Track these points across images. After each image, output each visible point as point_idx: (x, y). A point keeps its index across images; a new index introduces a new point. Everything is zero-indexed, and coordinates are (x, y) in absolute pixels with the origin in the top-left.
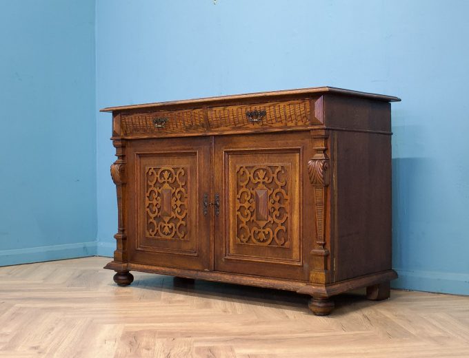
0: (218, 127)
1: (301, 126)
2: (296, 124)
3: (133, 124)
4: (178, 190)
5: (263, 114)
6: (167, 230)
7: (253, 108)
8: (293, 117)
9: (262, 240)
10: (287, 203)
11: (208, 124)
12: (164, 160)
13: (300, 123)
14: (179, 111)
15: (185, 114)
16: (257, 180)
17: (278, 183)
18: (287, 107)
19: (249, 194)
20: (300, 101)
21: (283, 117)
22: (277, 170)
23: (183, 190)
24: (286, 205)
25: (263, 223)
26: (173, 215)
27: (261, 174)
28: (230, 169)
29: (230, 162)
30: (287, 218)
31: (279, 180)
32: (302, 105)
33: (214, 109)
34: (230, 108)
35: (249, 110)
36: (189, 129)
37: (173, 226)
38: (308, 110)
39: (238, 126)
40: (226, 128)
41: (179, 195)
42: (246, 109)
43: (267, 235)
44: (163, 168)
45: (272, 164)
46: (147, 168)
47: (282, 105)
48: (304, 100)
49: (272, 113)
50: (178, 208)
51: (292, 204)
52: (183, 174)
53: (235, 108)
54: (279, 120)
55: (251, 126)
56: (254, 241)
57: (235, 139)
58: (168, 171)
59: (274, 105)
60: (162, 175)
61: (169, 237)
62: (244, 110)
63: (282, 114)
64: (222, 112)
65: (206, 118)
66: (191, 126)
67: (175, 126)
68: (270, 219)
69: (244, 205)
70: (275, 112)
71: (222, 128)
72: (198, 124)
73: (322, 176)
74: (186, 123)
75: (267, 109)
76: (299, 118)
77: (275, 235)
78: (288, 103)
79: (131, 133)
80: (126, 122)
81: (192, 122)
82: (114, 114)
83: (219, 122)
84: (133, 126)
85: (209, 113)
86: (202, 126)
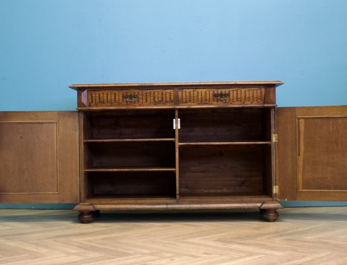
1: (256, 104)
2: (252, 103)
5: (229, 95)
7: (220, 91)
8: (251, 98)
11: (177, 101)
15: (158, 92)
20: (257, 89)
21: (243, 98)
32: (259, 91)
33: (184, 90)
34: (199, 90)
35: (216, 92)
36: (158, 103)
38: (263, 94)
39: (203, 102)
40: (193, 104)
42: (214, 91)
47: (243, 90)
48: (260, 88)
49: (235, 95)
53: (204, 91)
54: (239, 100)
55: (215, 103)
59: (237, 90)
62: (211, 92)
63: (243, 96)
65: (176, 96)
66: (160, 101)
67: (145, 101)
70: (237, 94)
71: (189, 104)
72: (168, 100)
74: (156, 99)
75: (231, 92)
76: (255, 99)
78: (248, 89)
79: (96, 105)
80: (92, 96)
81: (162, 99)
82: (80, 89)
83: (188, 99)
84: (100, 99)
85: (180, 93)
86: (171, 101)
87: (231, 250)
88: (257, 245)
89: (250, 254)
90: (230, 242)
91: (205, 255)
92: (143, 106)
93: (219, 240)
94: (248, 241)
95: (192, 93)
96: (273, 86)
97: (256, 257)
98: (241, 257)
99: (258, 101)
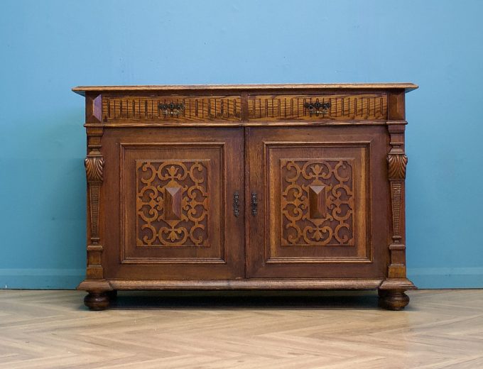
0: (260, 117)
1: (372, 120)
2: (366, 118)
3: (121, 109)
4: (193, 188)
5: (329, 105)
6: (173, 236)
7: (314, 99)
8: (365, 111)
9: (318, 239)
10: (351, 199)
11: (246, 115)
12: (168, 153)
13: (371, 118)
14: (205, 97)
16: (312, 176)
17: (339, 178)
19: (300, 190)
20: (376, 95)
21: (352, 111)
22: (338, 165)
23: (200, 188)
24: (350, 202)
25: (319, 222)
26: (183, 217)
27: (317, 170)
29: (271, 156)
30: (351, 214)
31: (339, 175)
32: (378, 100)
33: (258, 97)
34: (282, 98)
35: (308, 101)
36: (216, 117)
37: (185, 230)
38: (385, 105)
39: (289, 117)
40: (271, 119)
41: (194, 193)
42: (305, 99)
43: (326, 234)
44: (167, 163)
45: (331, 159)
46: (139, 162)
47: (352, 98)
48: (380, 95)
49: (339, 106)
50: (193, 209)
51: (356, 200)
52: (200, 169)
53: (288, 98)
54: (346, 113)
55: (306, 117)
56: (307, 240)
58: (176, 166)
59: (343, 98)
60: (164, 171)
61: (178, 244)
62: (301, 101)
63: (352, 107)
65: (245, 106)
66: (219, 115)
67: (194, 114)
68: (329, 216)
69: (292, 203)
70: (343, 104)
71: (266, 119)
72: (232, 113)
74: (213, 111)
75: (333, 101)
76: (372, 113)
77: (336, 233)
78: (360, 96)
79: (116, 120)
80: (109, 106)
81: (222, 111)
82: (90, 95)
83: (263, 112)
84: (121, 111)
85: (250, 102)
86: (237, 115)
87: (333, 349)
88: (373, 342)
89: (363, 355)
90: (330, 339)
91: (293, 356)
92: (192, 121)
93: (312, 336)
94: (357, 338)
95: (270, 101)
96: (401, 91)
97: (371, 359)
98: (347, 359)
99: (377, 115)
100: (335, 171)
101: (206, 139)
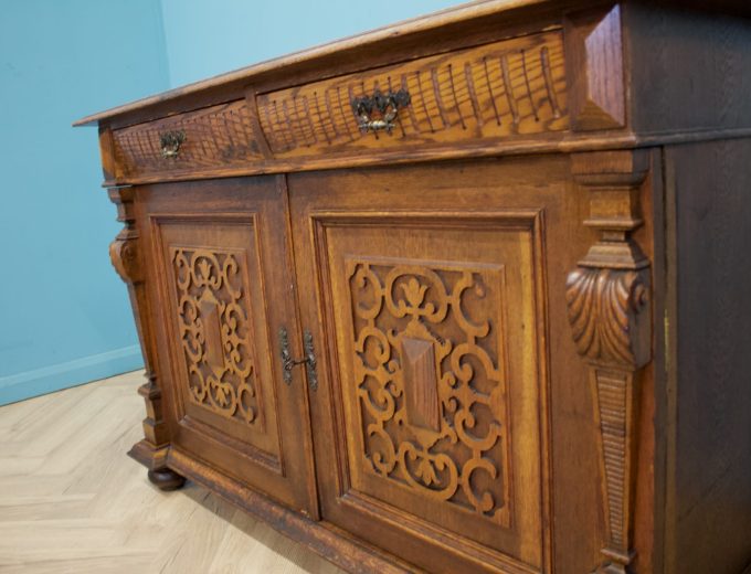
0: (289, 149)
1: (535, 136)
2: (515, 129)
3: (131, 151)
4: (230, 307)
5: (401, 100)
6: (221, 396)
7: (369, 84)
8: (502, 103)
9: (428, 482)
10: (496, 392)
11: (264, 143)
12: (199, 232)
13: (529, 127)
14: (202, 113)
15: (214, 117)
16: (402, 310)
17: (464, 325)
18: (477, 70)
19: (386, 346)
20: (525, 40)
21: (466, 108)
22: (460, 285)
23: (238, 309)
24: (494, 400)
25: (427, 437)
26: (228, 363)
27: (413, 291)
28: (332, 267)
29: (330, 247)
30: (499, 438)
31: (467, 315)
32: (532, 57)
33: (272, 97)
35: (357, 91)
36: (229, 156)
38: (558, 73)
39: (335, 143)
40: (307, 152)
41: (233, 319)
42: (350, 88)
43: (441, 474)
44: (199, 253)
45: (442, 264)
46: (173, 250)
47: (458, 62)
48: (537, 35)
49: (429, 96)
50: (235, 350)
51: (511, 398)
52: (234, 269)
53: (320, 89)
54: (453, 117)
55: (369, 141)
56: (408, 478)
57: (336, 182)
58: (208, 260)
59: (433, 68)
60: (197, 270)
61: (227, 414)
62: (344, 92)
63: (463, 95)
64: (290, 104)
65: (258, 125)
67: (201, 151)
68: (447, 429)
69: (373, 373)
70: (436, 89)
71: (298, 152)
72: (244, 143)
73: (626, 340)
74: (219, 141)
75: (411, 82)
76: (524, 108)
77: (465, 480)
81: (231, 140)
86: (253, 147)
100: (456, 303)
101: (234, 204)
